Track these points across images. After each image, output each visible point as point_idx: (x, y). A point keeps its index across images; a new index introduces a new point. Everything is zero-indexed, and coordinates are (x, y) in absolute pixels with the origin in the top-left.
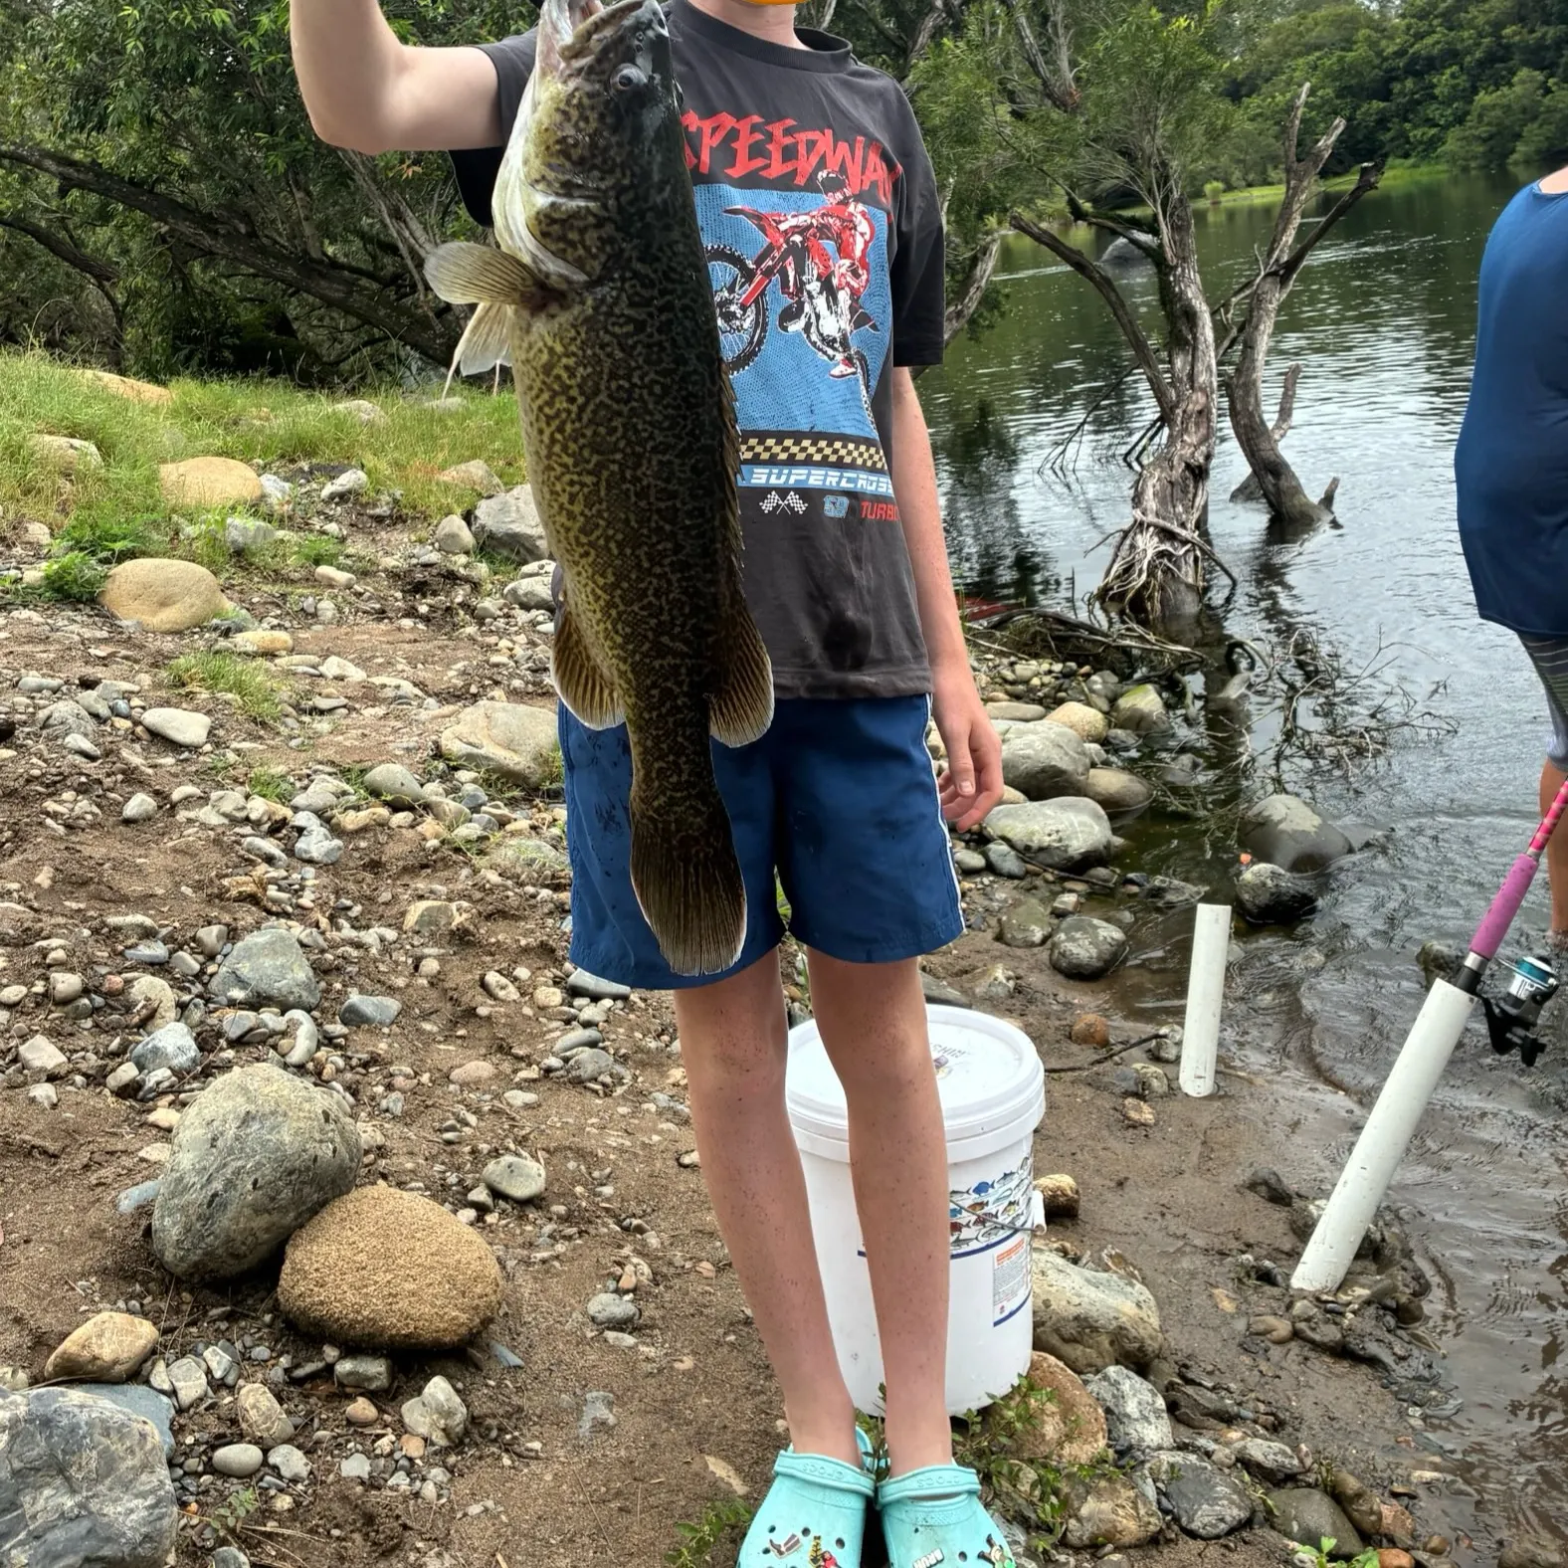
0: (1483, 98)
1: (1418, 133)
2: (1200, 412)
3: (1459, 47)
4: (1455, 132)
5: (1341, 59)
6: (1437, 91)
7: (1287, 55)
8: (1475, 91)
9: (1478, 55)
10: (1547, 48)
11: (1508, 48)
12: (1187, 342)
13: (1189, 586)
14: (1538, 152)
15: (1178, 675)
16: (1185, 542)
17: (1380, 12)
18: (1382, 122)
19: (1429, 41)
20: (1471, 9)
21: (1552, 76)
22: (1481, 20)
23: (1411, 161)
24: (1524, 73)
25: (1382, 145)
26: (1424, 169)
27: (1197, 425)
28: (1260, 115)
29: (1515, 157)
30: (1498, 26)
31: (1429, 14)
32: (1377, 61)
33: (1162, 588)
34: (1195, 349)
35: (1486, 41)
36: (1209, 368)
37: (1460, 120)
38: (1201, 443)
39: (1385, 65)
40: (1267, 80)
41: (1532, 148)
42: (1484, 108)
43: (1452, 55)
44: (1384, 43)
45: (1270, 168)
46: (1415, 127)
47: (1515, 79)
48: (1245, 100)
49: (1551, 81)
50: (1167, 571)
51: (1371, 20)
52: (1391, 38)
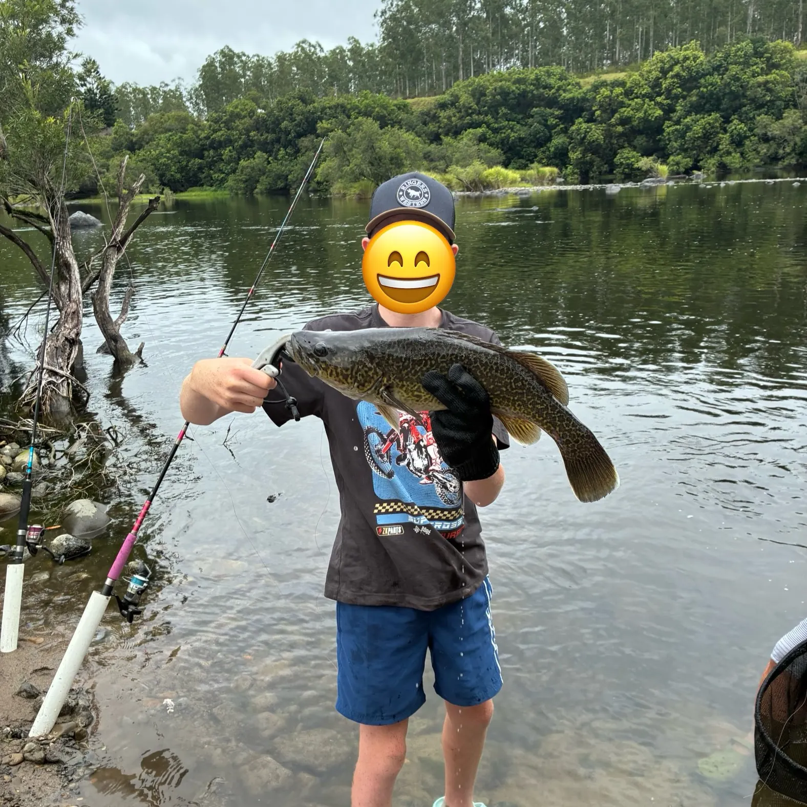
0: (243, 163)
1: (216, 175)
2: (74, 313)
3: (232, 138)
4: (232, 177)
5: (181, 137)
6: (223, 157)
7: (156, 132)
8: (239, 159)
9: (240, 143)
10: (268, 143)
11: (252, 141)
12: (66, 279)
13: (63, 397)
14: (266, 189)
15: (49, 442)
16: (62, 376)
17: (198, 117)
18: (200, 169)
19: (219, 134)
20: (236, 121)
21: (270, 156)
22: (241, 127)
23: (214, 188)
24: (259, 153)
25: (201, 180)
26: (219, 192)
27: (72, 319)
28: (144, 159)
29: (256, 190)
30: (248, 131)
31: (218, 121)
32: (197, 140)
33: (51, 399)
34: (70, 282)
35: (243, 137)
36: (77, 291)
37: (234, 171)
38: (74, 327)
39: (201, 143)
40: (147, 143)
41: (264, 187)
42: (243, 167)
43: (229, 142)
44: (199, 132)
45: (150, 185)
46: (215, 173)
47: (256, 156)
48: (137, 151)
49: (270, 158)
50: (53, 390)
51: (193, 120)
52: (203, 130)
